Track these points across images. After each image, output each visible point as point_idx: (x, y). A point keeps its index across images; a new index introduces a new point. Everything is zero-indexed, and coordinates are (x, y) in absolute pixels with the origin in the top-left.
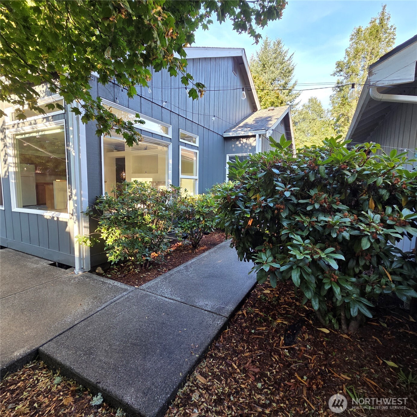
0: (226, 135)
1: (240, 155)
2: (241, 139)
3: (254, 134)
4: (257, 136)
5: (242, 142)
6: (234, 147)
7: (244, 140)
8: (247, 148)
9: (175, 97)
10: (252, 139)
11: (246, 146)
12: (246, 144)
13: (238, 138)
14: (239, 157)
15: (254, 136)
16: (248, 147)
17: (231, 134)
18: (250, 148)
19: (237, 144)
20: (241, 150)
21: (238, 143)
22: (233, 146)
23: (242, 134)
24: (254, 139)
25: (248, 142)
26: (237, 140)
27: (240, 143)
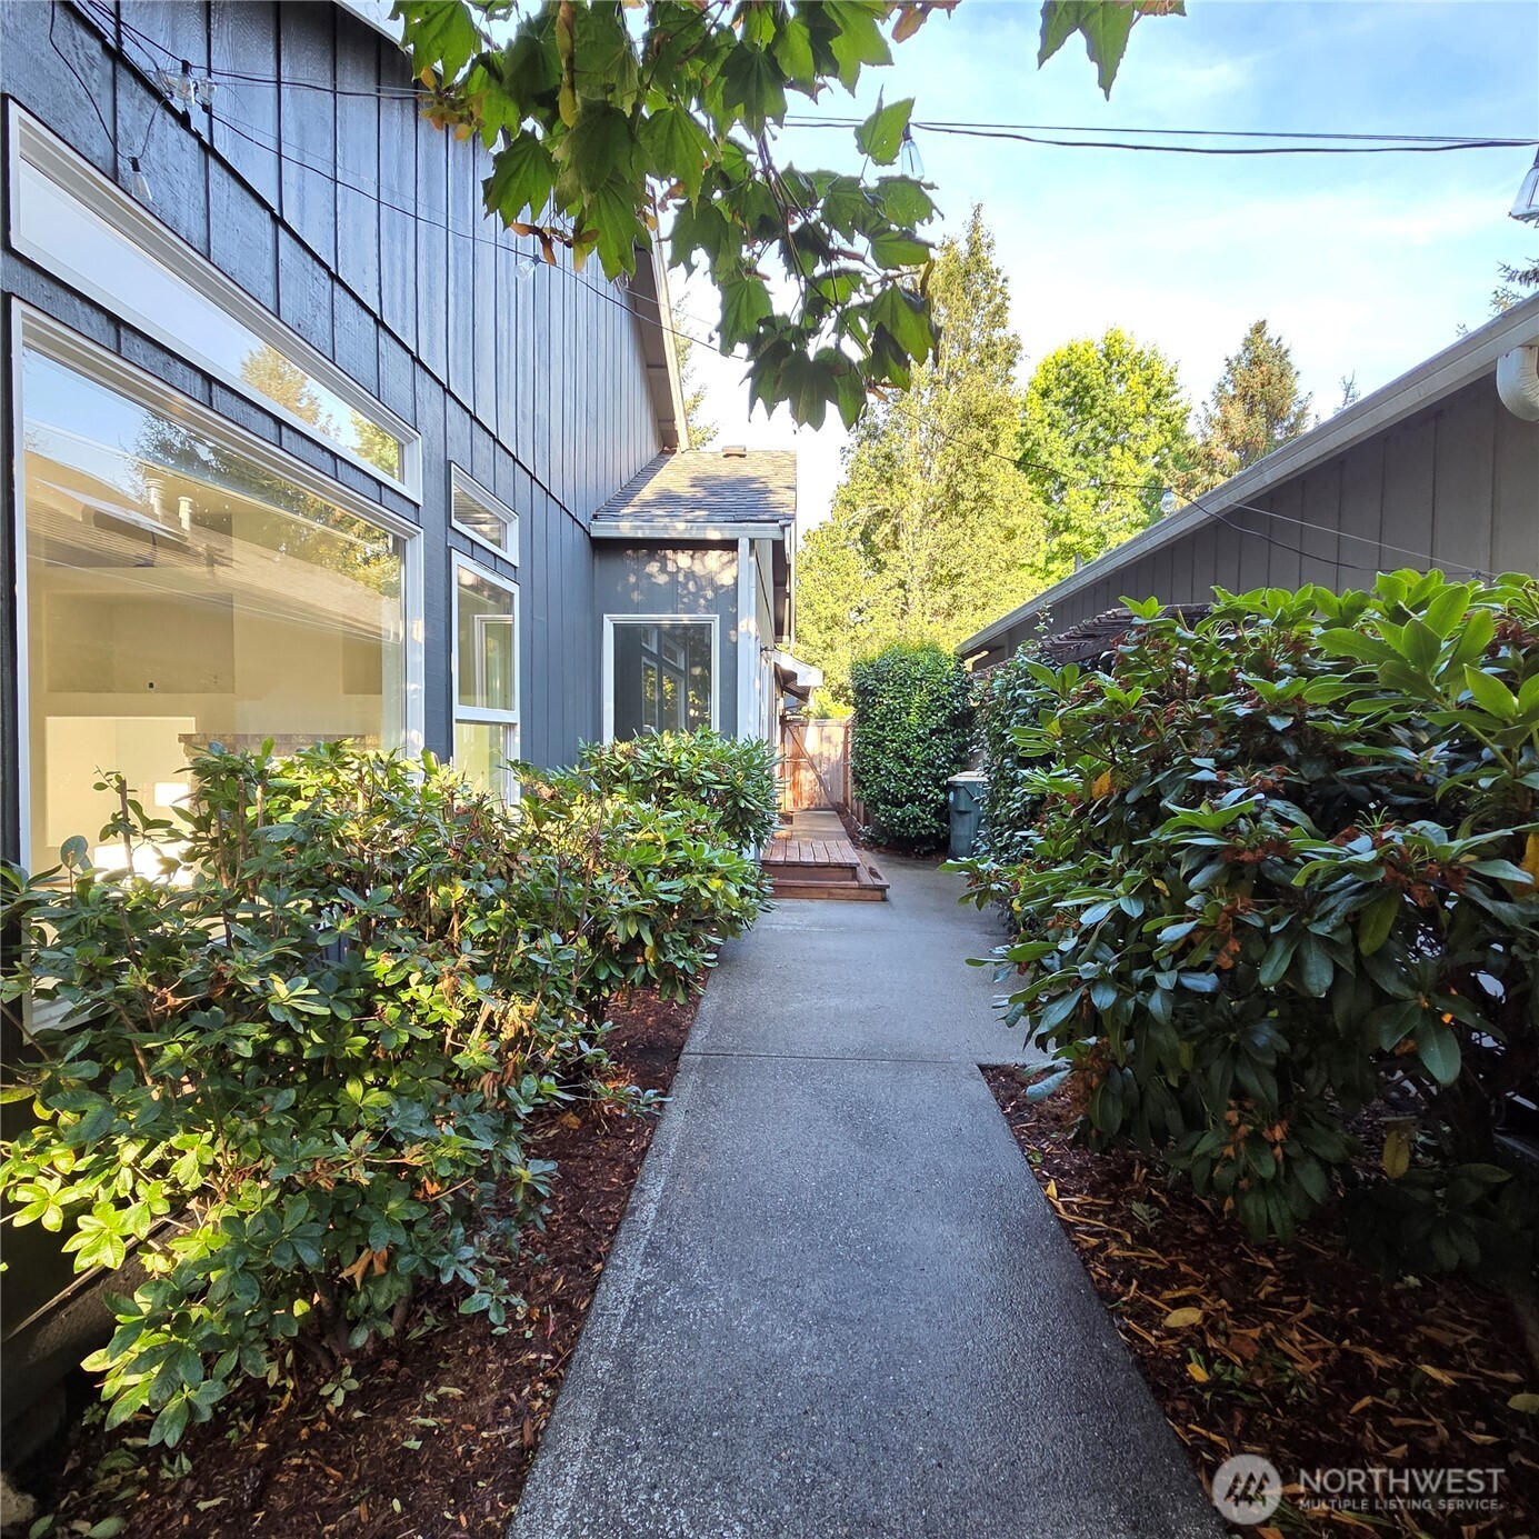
0: (602, 530)
1: (666, 619)
2: (669, 553)
3: (728, 535)
4: (744, 544)
5: (671, 567)
6: (637, 584)
7: (683, 559)
8: (697, 595)
9: (431, 293)
10: (714, 559)
11: (691, 585)
12: (690, 575)
13: (655, 547)
14: (658, 626)
15: (730, 545)
16: (700, 588)
17: (625, 529)
18: (710, 594)
19: (650, 576)
20: (671, 596)
21: (653, 567)
22: (632, 579)
23: (680, 530)
24: (726, 556)
25: (697, 568)
26: (651, 557)
27: (663, 569)
